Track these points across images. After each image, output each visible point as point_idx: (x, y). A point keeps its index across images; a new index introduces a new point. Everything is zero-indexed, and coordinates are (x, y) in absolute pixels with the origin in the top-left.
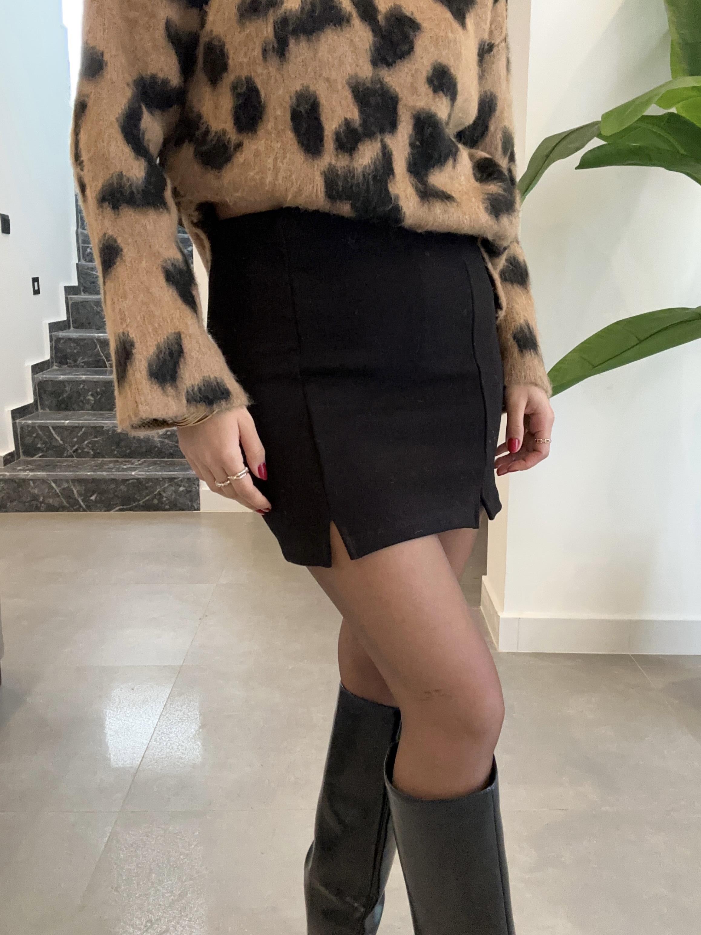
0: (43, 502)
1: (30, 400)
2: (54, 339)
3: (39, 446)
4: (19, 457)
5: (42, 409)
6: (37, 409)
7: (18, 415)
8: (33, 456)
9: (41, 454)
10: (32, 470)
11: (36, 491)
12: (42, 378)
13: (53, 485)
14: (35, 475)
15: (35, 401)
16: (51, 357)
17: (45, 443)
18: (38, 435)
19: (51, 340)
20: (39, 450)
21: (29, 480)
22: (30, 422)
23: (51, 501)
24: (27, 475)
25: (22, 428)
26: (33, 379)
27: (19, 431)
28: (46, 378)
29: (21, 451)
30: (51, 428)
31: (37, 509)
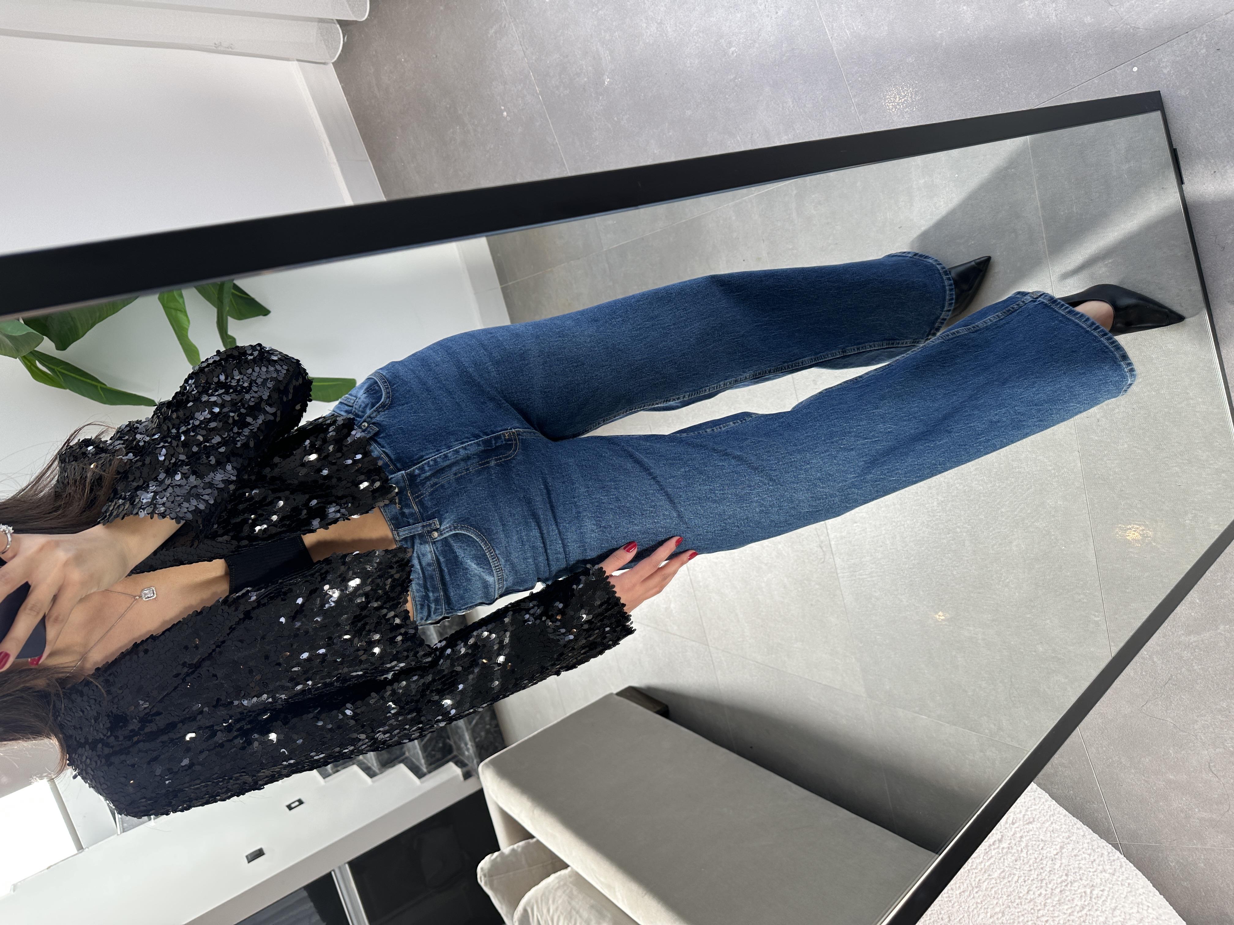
0: (490, 724)
1: (402, 768)
2: (334, 770)
3: (441, 745)
4: (455, 757)
5: (404, 754)
6: (406, 758)
7: (420, 772)
8: (450, 746)
9: (448, 741)
10: (466, 744)
11: (483, 734)
12: (377, 765)
13: (474, 722)
14: (470, 740)
15: (400, 762)
16: (353, 764)
17: (437, 742)
18: (433, 750)
19: (338, 771)
20: (445, 744)
21: (475, 742)
22: (423, 761)
23: (487, 719)
24: (472, 745)
25: (431, 764)
26: (381, 773)
27: (433, 766)
28: (376, 763)
29: (450, 757)
30: (423, 742)
31: (497, 725)
